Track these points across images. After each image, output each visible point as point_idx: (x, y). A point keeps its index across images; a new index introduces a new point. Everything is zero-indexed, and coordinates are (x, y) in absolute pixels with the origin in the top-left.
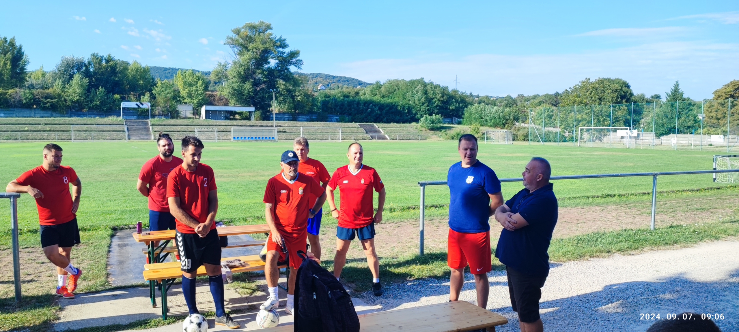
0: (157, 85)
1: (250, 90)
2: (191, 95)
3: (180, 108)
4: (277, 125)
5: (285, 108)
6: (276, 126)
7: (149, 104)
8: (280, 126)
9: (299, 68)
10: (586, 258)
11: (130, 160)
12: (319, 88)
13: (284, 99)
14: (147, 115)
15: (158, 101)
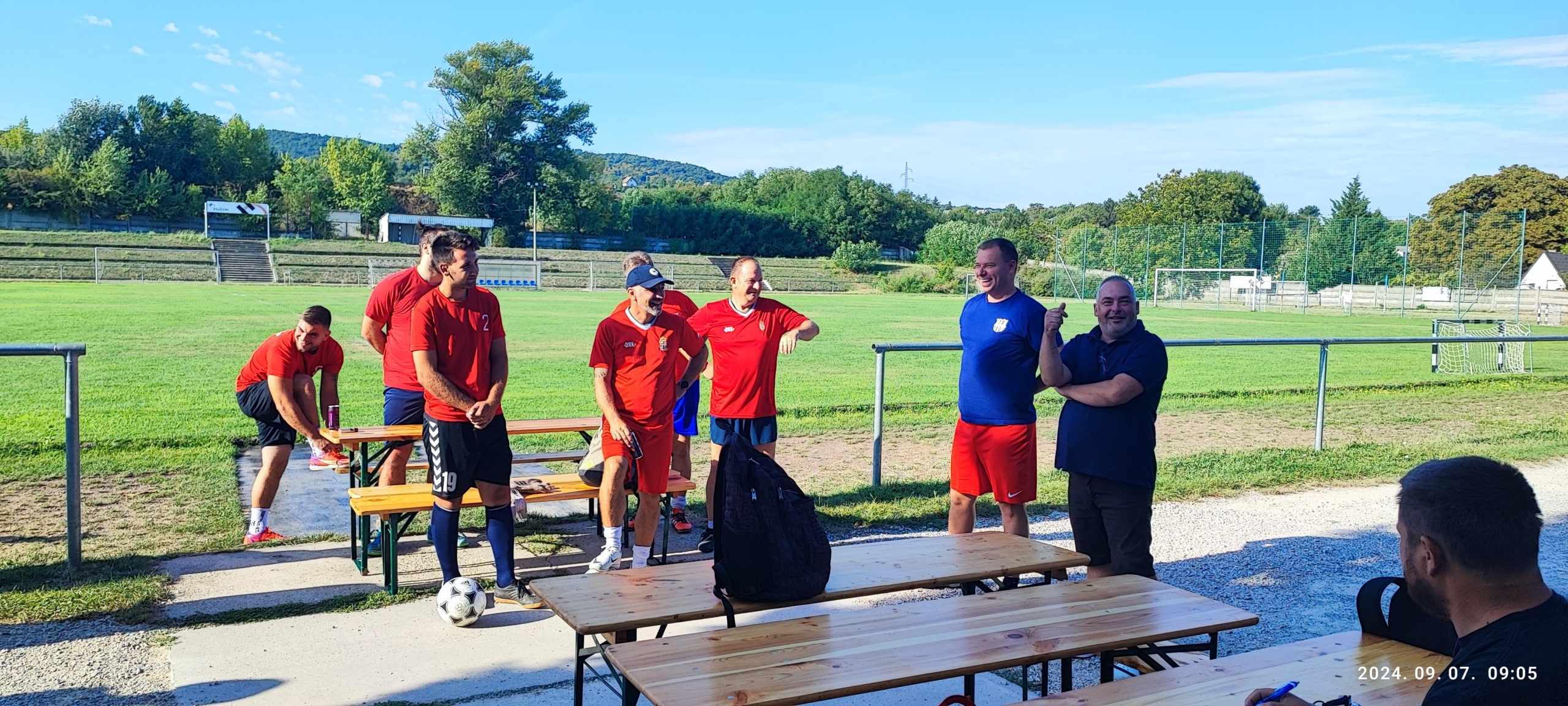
0: (283, 168)
1: (485, 184)
2: (358, 192)
3: (334, 217)
4: (539, 256)
5: (555, 221)
6: (537, 260)
7: (267, 207)
8: (547, 259)
9: (586, 141)
10: (1192, 497)
11: (237, 318)
12: (624, 185)
13: (555, 204)
14: (262, 231)
15: (286, 201)
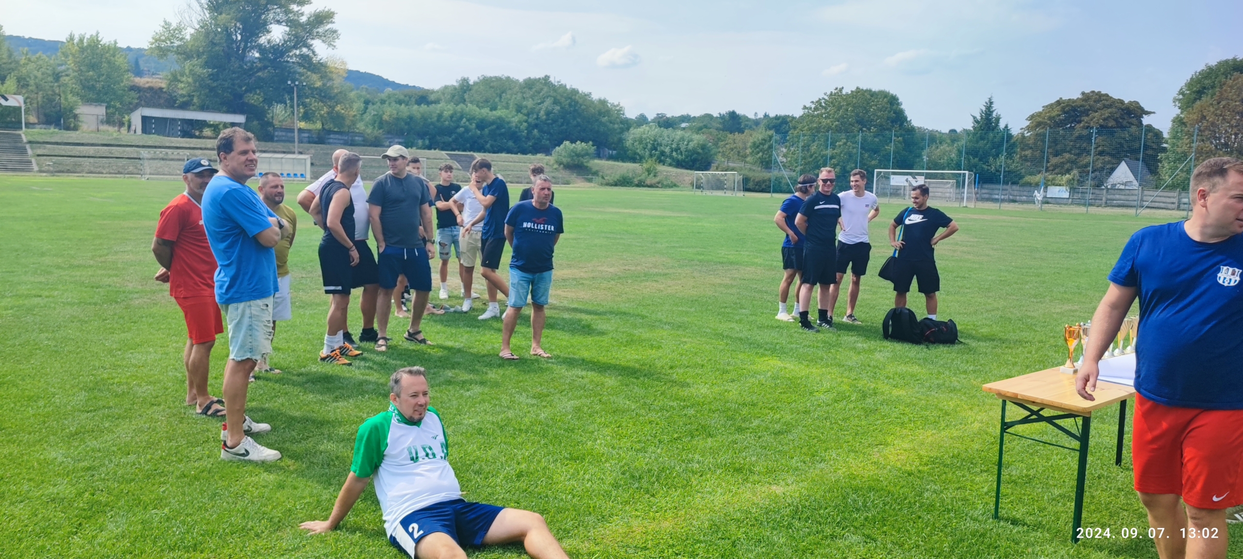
3: (83, 110)
7: (21, 99)
9: (330, 46)
14: (17, 122)
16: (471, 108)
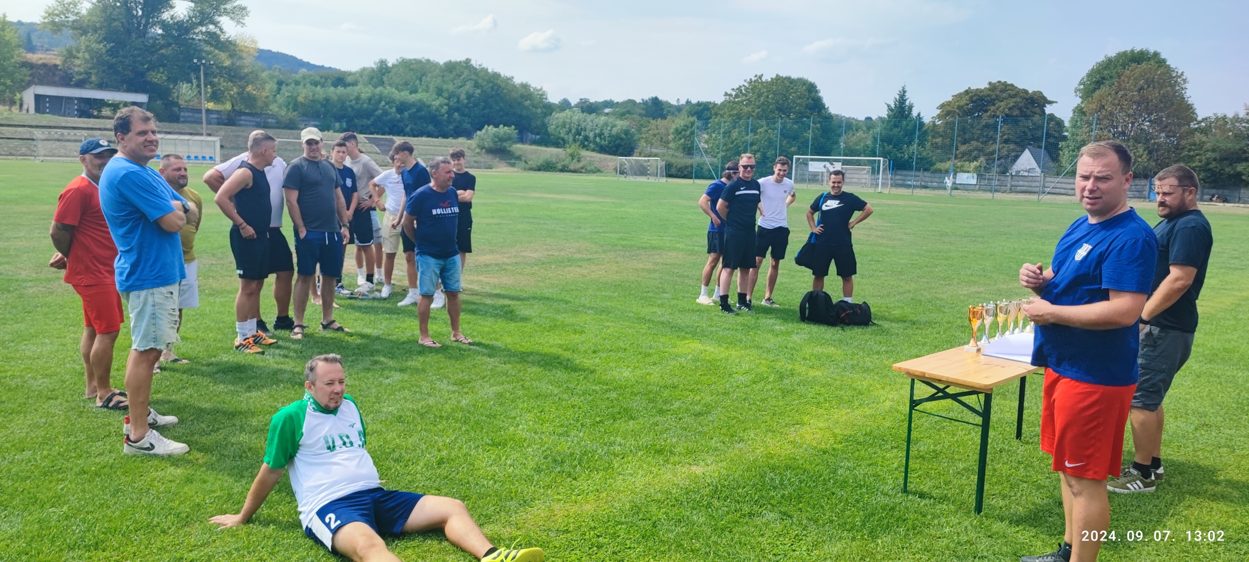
9: (238, 23)
16: (389, 91)
